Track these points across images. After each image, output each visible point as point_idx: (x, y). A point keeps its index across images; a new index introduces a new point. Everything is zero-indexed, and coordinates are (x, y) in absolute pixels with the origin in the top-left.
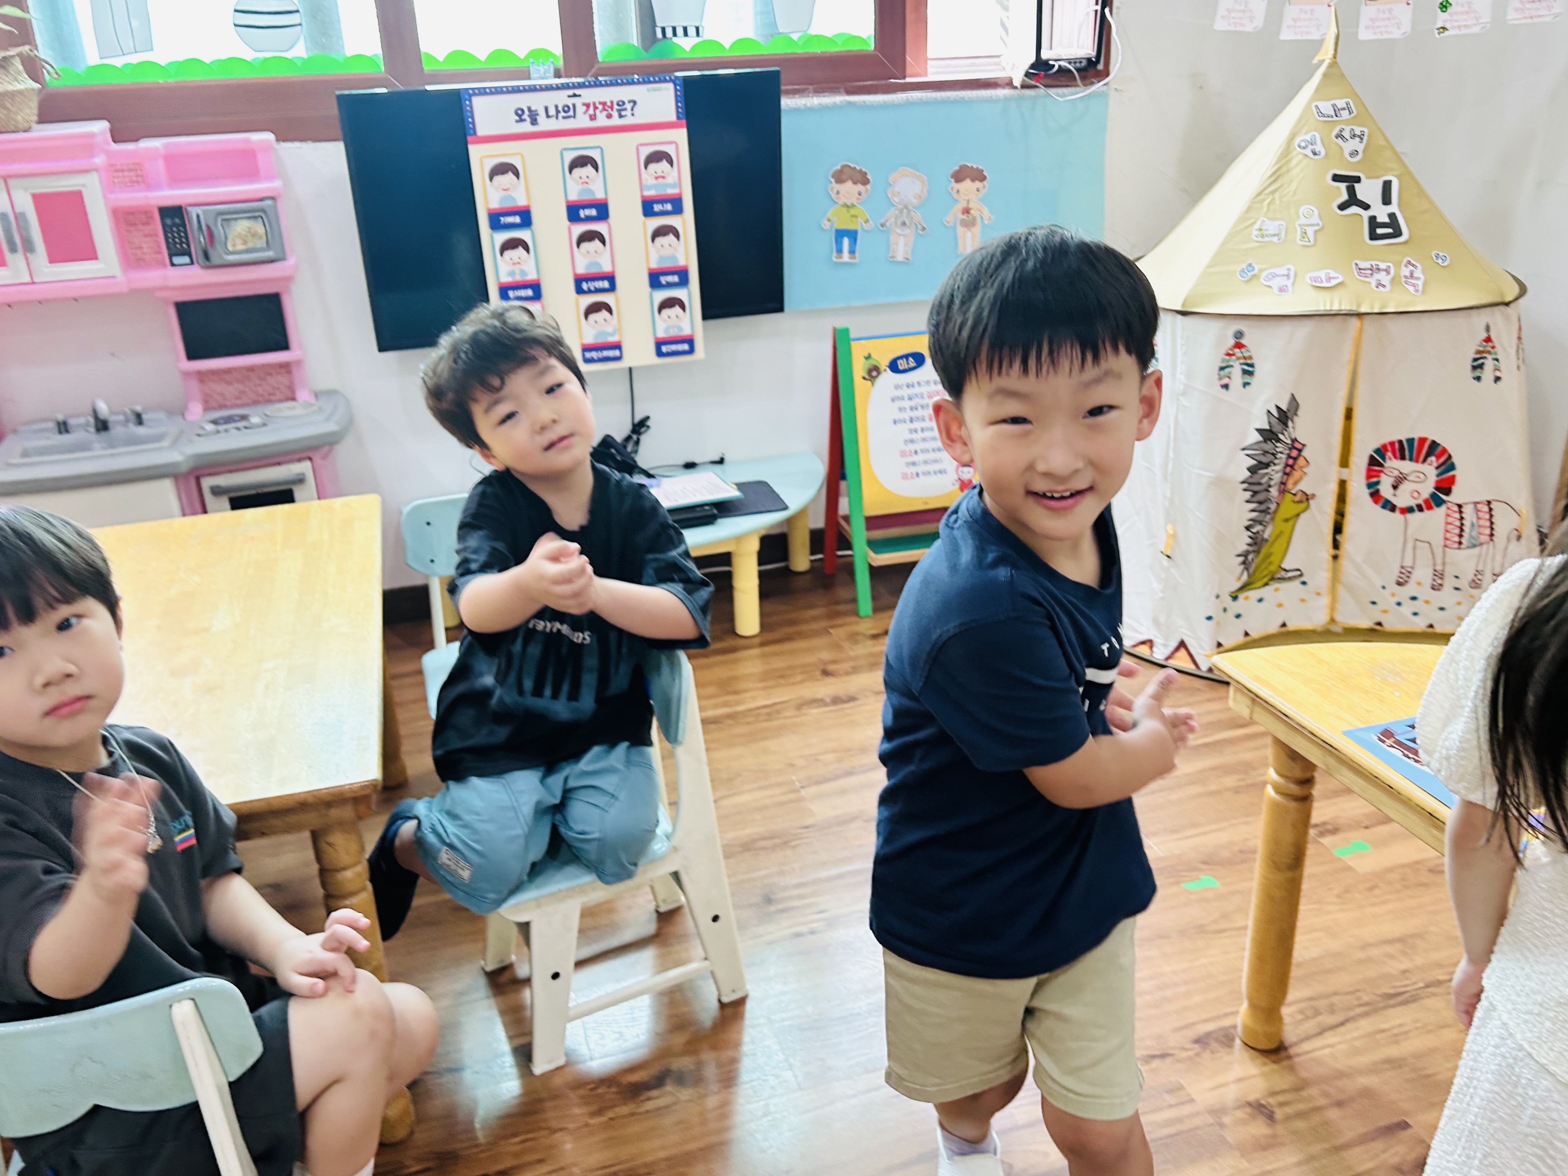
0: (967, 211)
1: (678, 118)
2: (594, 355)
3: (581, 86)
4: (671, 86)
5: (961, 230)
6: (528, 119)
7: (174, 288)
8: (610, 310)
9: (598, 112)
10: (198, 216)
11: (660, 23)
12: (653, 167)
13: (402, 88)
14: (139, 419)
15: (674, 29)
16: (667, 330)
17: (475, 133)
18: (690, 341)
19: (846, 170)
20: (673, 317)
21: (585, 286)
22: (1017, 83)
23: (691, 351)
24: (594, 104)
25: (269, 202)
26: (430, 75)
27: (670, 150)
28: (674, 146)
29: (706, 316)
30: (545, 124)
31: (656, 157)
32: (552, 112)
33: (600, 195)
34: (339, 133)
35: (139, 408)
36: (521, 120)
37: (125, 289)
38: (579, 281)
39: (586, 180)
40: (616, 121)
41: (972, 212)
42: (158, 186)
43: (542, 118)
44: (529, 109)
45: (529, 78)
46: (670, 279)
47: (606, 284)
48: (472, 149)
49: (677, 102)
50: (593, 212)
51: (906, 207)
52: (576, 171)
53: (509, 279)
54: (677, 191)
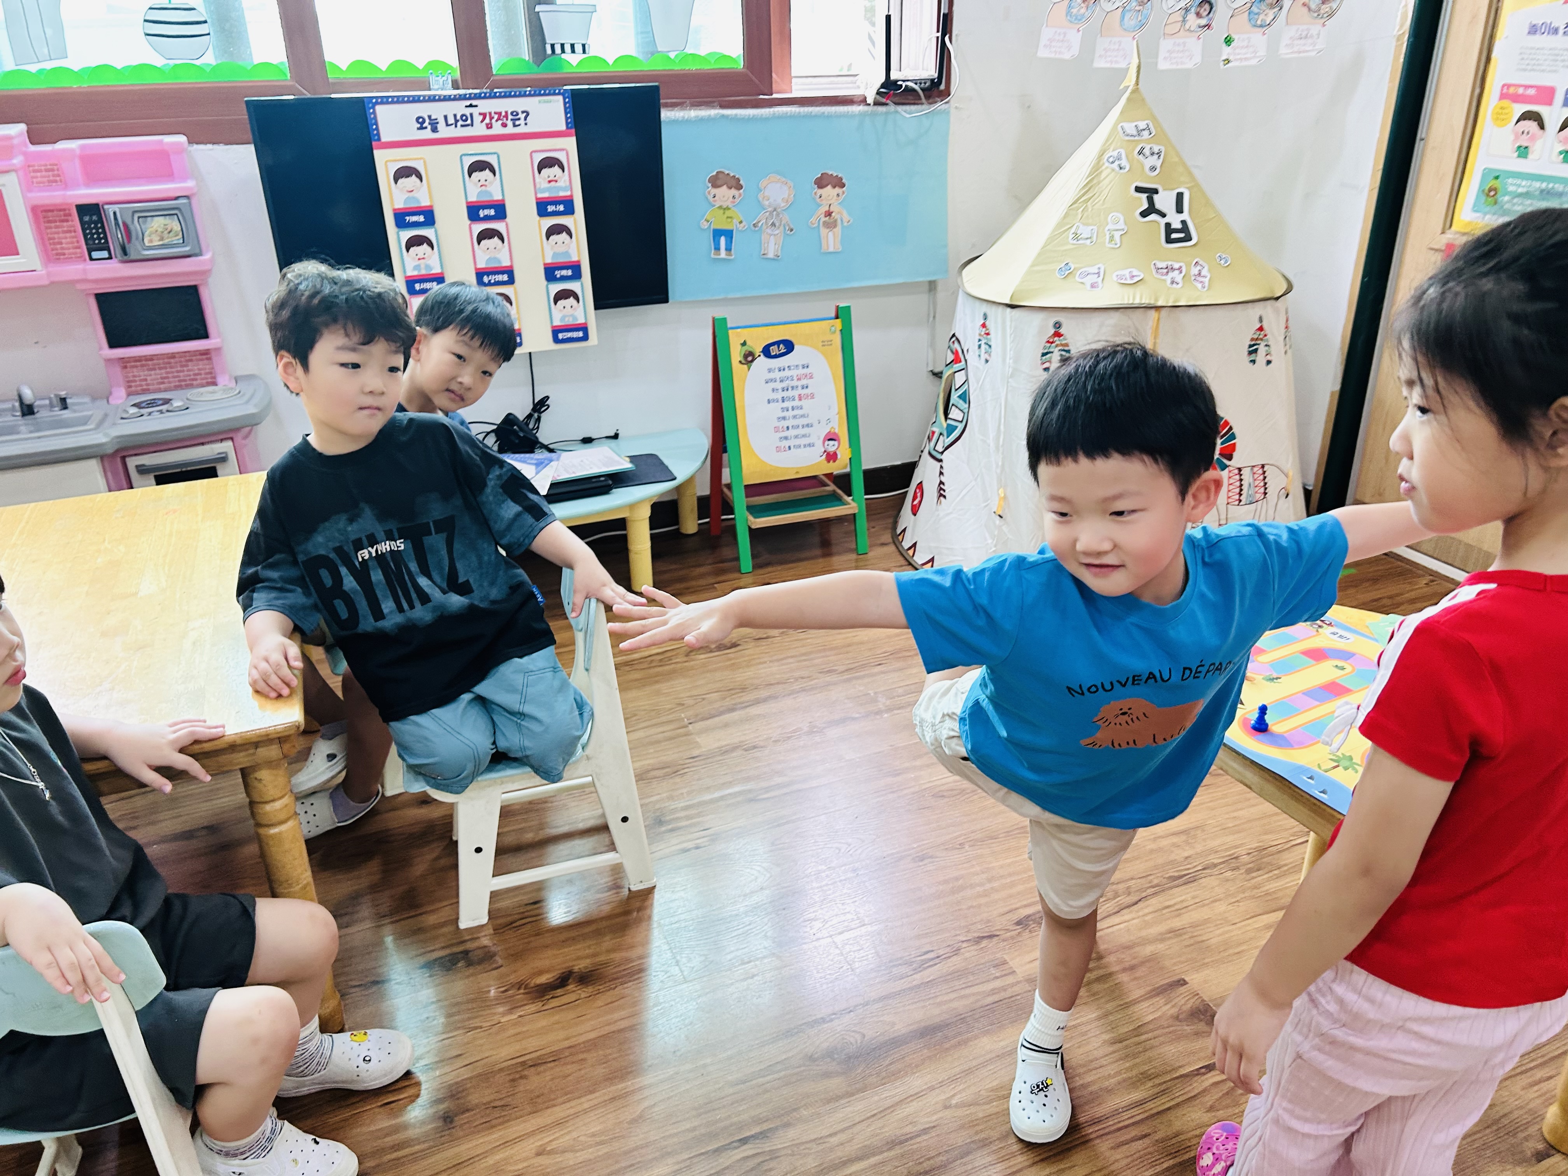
0: (829, 214)
1: (567, 128)
3: (478, 97)
4: (560, 98)
5: (824, 231)
6: (429, 127)
7: (96, 281)
8: (510, 301)
9: (494, 121)
10: (115, 213)
11: (549, 41)
12: (546, 172)
13: (309, 96)
14: (63, 403)
15: (562, 45)
16: (563, 319)
17: (379, 139)
18: (584, 328)
19: (721, 176)
20: (568, 307)
21: (486, 279)
22: (870, 100)
23: (585, 338)
24: (490, 114)
25: (184, 201)
26: (334, 84)
27: (561, 156)
28: (564, 153)
29: (597, 307)
30: (444, 132)
31: (547, 163)
32: (451, 120)
33: (497, 196)
34: (250, 136)
35: (63, 394)
36: (422, 128)
37: (46, 282)
39: (484, 183)
40: (510, 130)
41: (833, 214)
42: (77, 186)
43: (441, 125)
44: (430, 117)
45: (430, 89)
46: (564, 273)
47: (505, 278)
48: (377, 153)
49: (566, 113)
50: (492, 212)
51: (775, 210)
52: (474, 175)
53: (415, 273)
54: (568, 193)
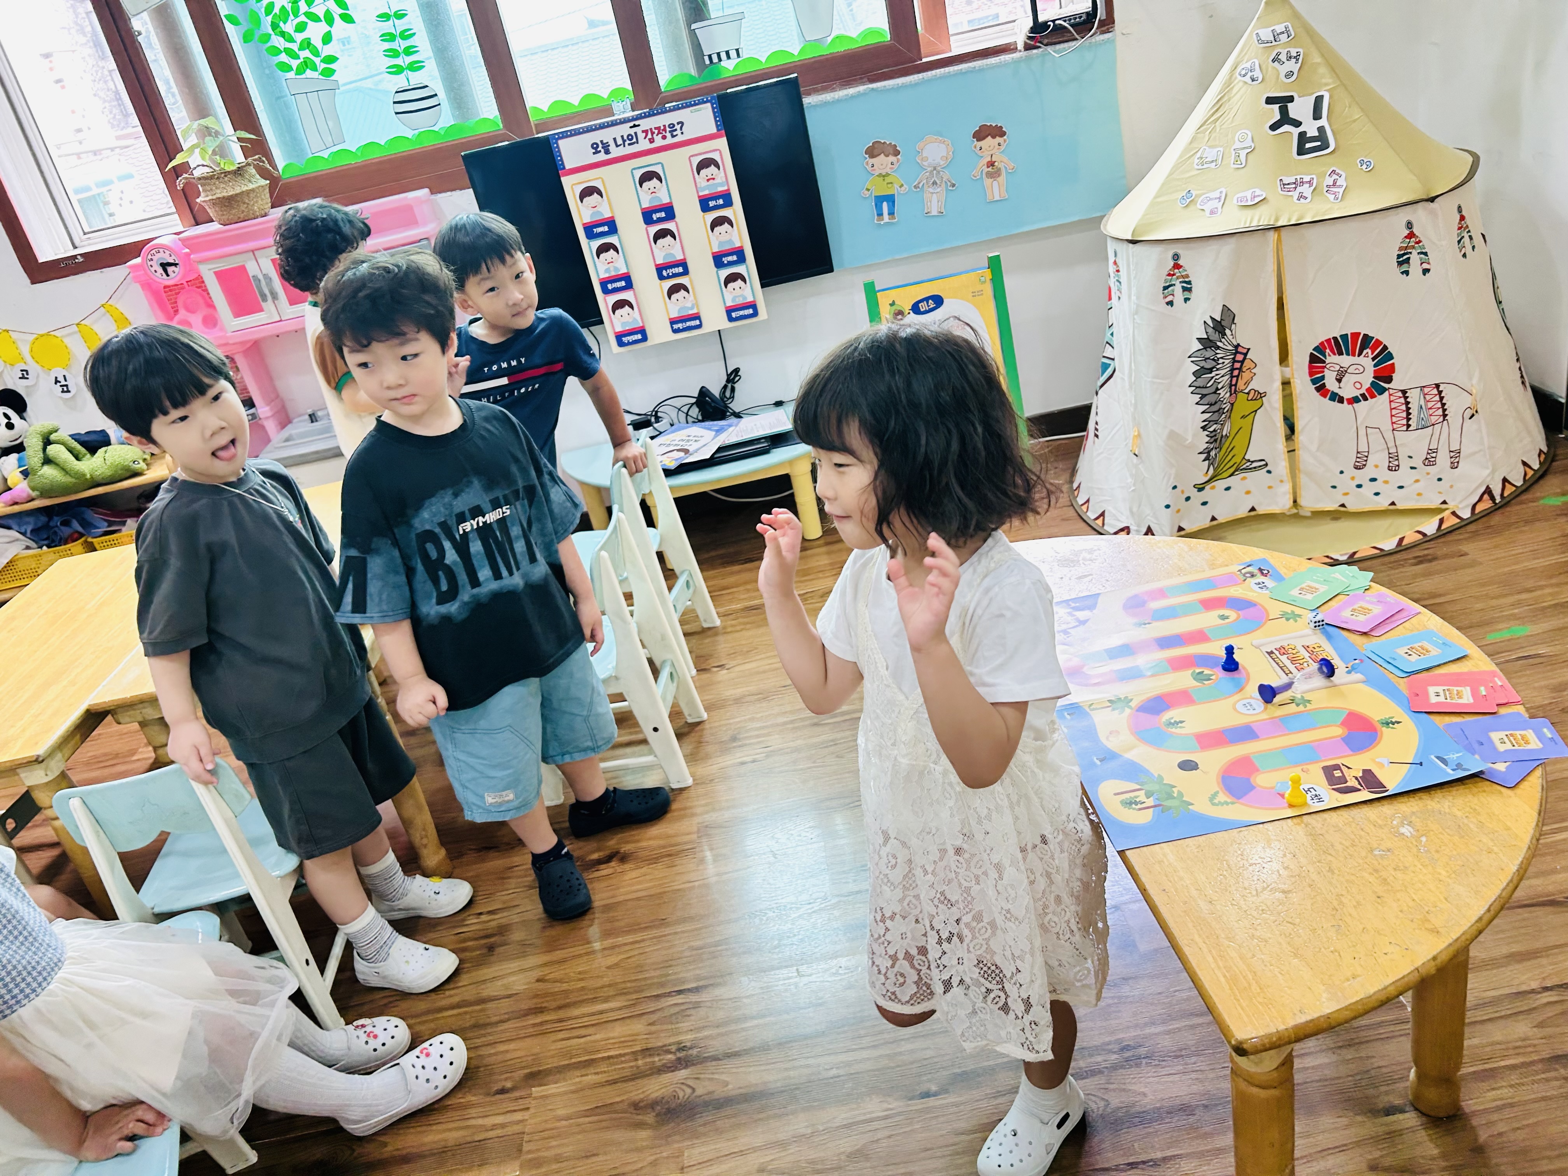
0: (991, 164)
1: (718, 130)
2: (680, 326)
3: (640, 117)
4: (709, 105)
5: (988, 182)
6: (603, 150)
8: (687, 290)
9: (655, 135)
11: (707, 52)
12: (704, 172)
13: (518, 139)
15: (718, 54)
16: (733, 301)
17: (564, 168)
18: (753, 306)
19: (877, 146)
20: (737, 288)
21: (665, 273)
22: (1020, 46)
23: (755, 314)
24: (651, 130)
26: (538, 125)
27: (716, 156)
29: (763, 286)
30: (615, 152)
31: (705, 164)
32: (620, 142)
33: (666, 200)
36: (597, 152)
38: (660, 269)
39: (654, 190)
40: (670, 140)
41: (996, 164)
43: (612, 147)
44: (602, 142)
45: (612, 115)
46: (730, 258)
47: (681, 270)
48: (564, 180)
49: (715, 118)
50: (663, 215)
51: (935, 169)
52: (645, 185)
53: (607, 275)
54: (726, 188)
